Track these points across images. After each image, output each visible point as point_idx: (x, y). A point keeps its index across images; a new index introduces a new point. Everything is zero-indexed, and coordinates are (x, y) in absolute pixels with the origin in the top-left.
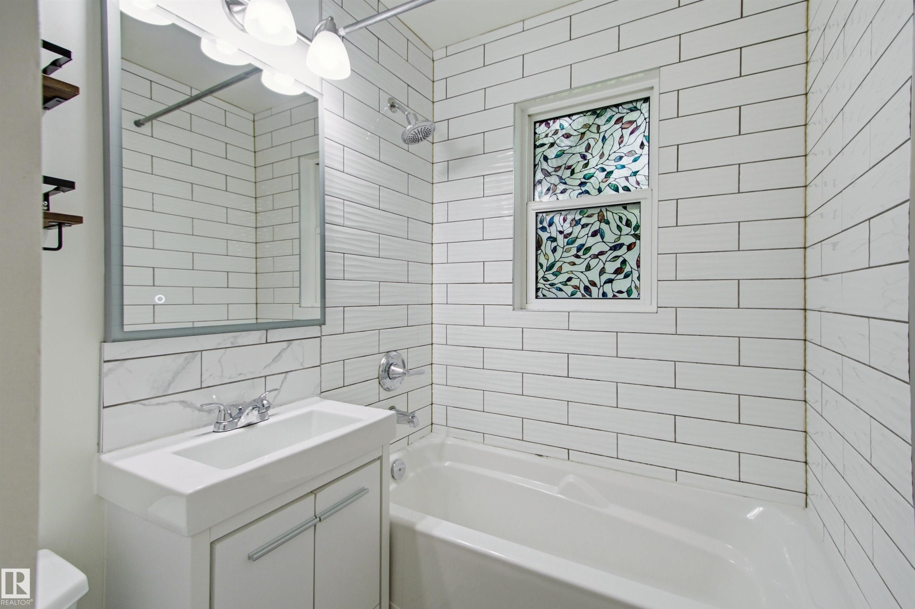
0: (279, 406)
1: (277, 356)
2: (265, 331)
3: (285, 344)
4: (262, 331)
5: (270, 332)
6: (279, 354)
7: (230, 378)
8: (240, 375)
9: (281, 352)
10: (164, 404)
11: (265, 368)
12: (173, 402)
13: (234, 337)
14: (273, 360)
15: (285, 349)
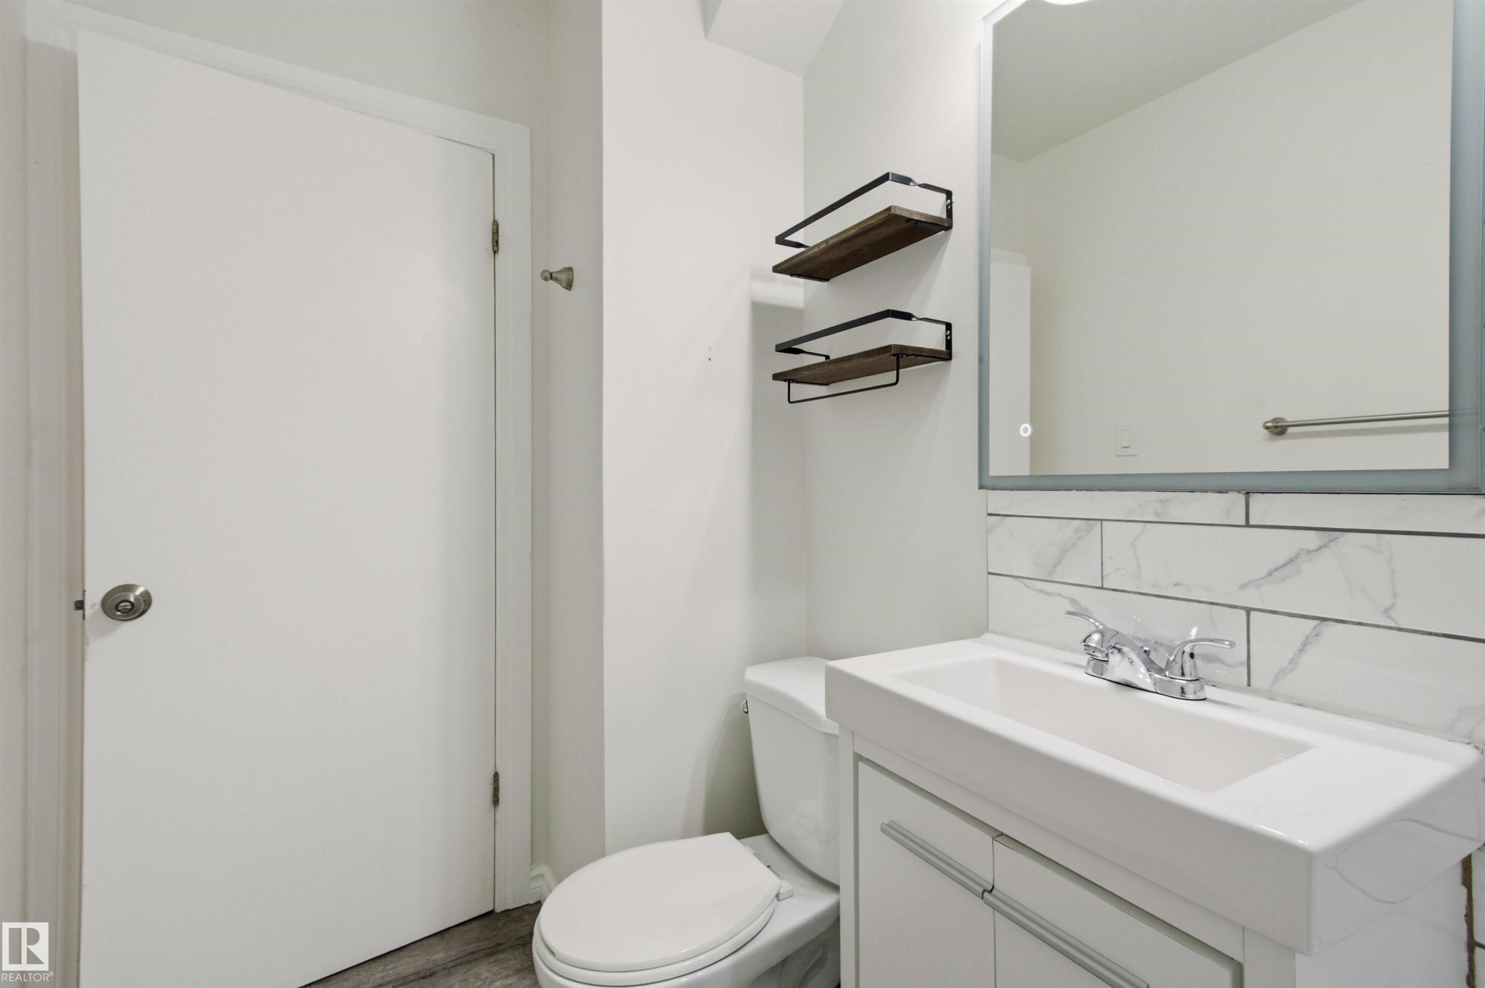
0: (1292, 703)
1: (1283, 566)
2: (1241, 498)
3: (1311, 540)
4: (1232, 495)
5: (1257, 501)
6: (1291, 561)
7: (1155, 585)
8: (1176, 585)
9: (1297, 556)
10: (1049, 594)
11: (1244, 586)
12: (1060, 595)
13: (1161, 501)
14: (1270, 574)
15: (1310, 552)
